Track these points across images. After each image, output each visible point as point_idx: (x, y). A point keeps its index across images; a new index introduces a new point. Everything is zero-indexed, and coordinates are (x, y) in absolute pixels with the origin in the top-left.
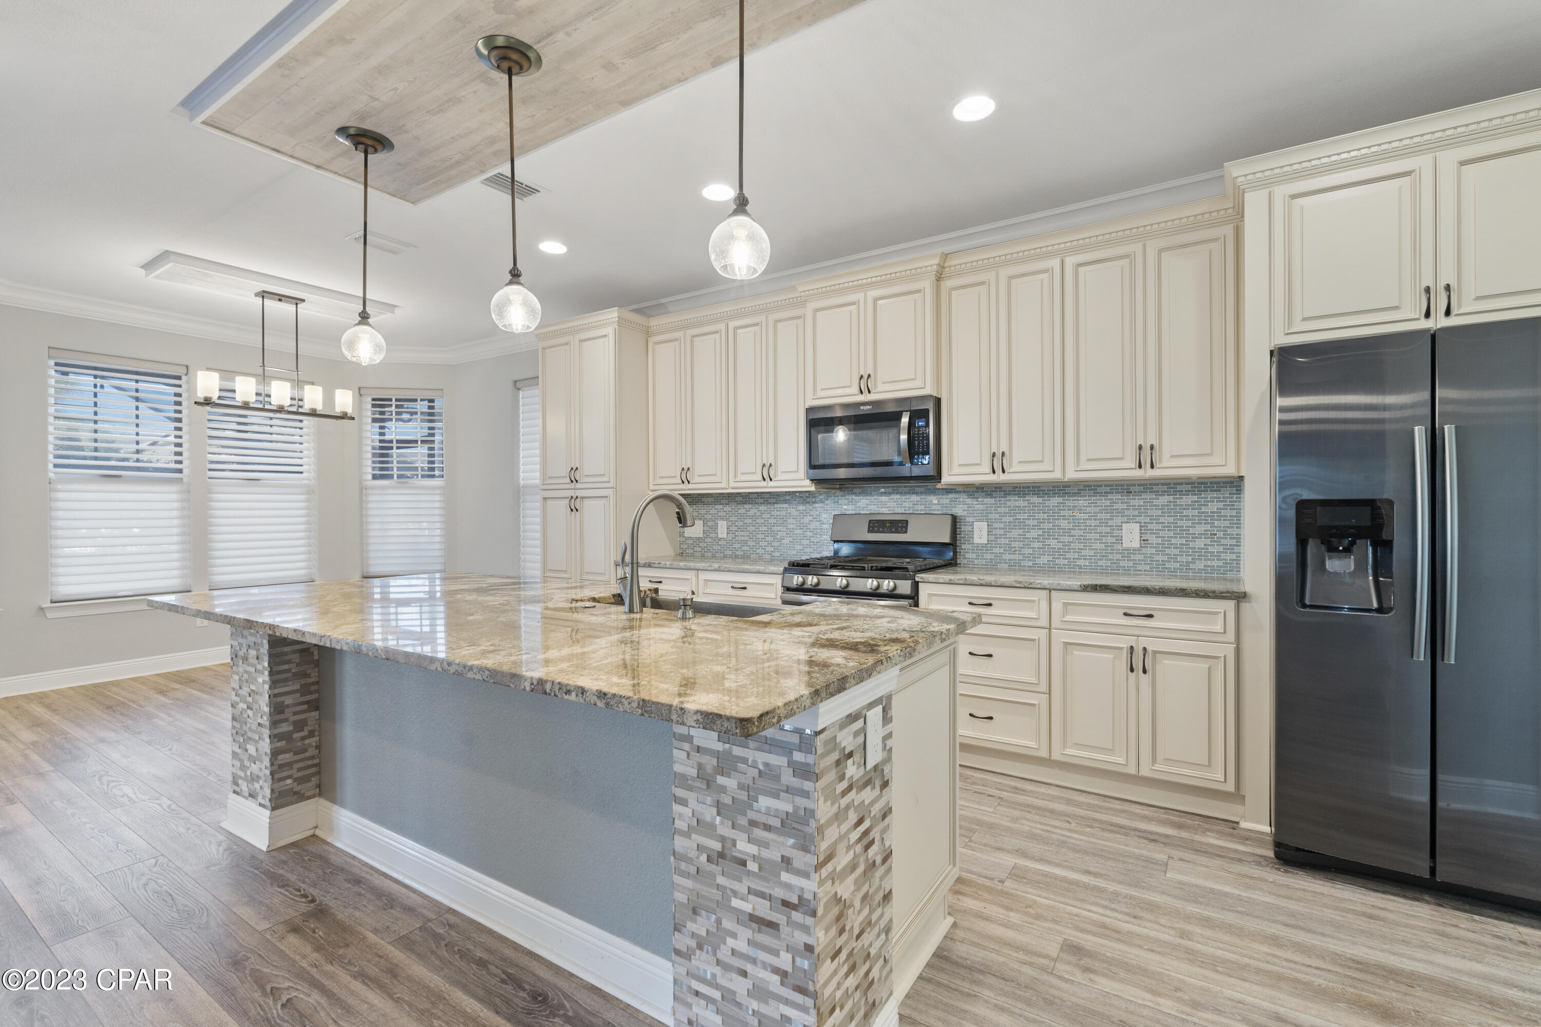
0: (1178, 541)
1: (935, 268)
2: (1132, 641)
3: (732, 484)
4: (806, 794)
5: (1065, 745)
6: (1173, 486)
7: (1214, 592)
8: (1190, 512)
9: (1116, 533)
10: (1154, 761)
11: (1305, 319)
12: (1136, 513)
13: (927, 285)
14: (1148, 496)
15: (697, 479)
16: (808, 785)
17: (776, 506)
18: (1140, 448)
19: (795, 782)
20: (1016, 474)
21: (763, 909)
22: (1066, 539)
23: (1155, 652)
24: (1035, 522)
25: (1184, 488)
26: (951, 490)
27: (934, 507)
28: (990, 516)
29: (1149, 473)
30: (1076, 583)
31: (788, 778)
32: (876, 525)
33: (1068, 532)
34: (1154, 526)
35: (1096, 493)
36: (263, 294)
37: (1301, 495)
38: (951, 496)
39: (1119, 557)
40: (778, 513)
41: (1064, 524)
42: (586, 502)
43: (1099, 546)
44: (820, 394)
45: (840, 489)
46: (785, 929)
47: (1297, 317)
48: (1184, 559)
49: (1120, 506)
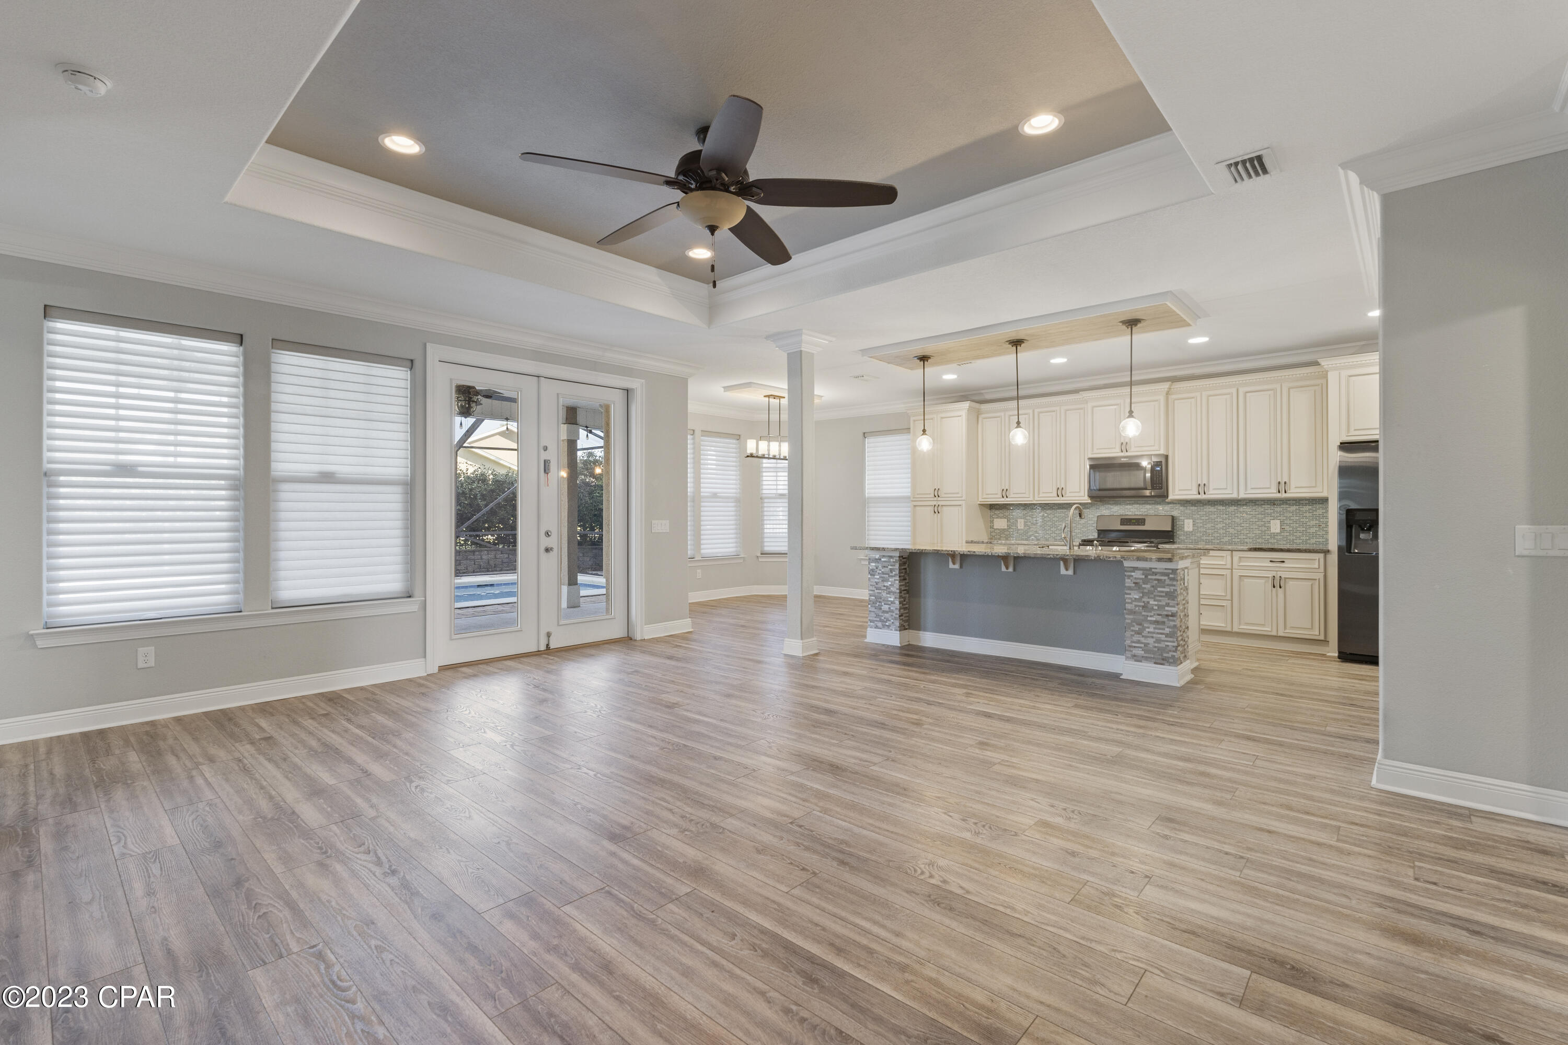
0: (1301, 529)
1: (1166, 389)
2: (1274, 574)
3: (1036, 498)
4: (1174, 585)
5: (1240, 624)
6: (1298, 501)
7: (1313, 550)
8: (1308, 514)
9: (1267, 525)
10: (1285, 628)
11: (1355, 430)
12: (1278, 515)
13: (1162, 398)
14: (1285, 506)
15: (1012, 496)
16: (1175, 583)
17: (1058, 511)
18: (1279, 483)
19: (1170, 583)
20: (1212, 494)
21: (1159, 618)
22: (1239, 528)
23: (1285, 578)
24: (1221, 520)
25: (1304, 502)
26: (1173, 502)
27: (1159, 512)
28: (1194, 517)
29: (1284, 495)
30: (1245, 548)
31: (1168, 582)
32: (1125, 521)
33: (1240, 525)
34: (1288, 522)
35: (1256, 505)
36: (769, 396)
37: (1350, 506)
38: (1170, 505)
39: (1269, 537)
40: (1060, 515)
41: (1237, 520)
42: (945, 508)
43: (1257, 532)
44: (1096, 451)
45: (1100, 501)
46: (1167, 622)
47: (1352, 429)
48: (1304, 538)
49: (1269, 511)
